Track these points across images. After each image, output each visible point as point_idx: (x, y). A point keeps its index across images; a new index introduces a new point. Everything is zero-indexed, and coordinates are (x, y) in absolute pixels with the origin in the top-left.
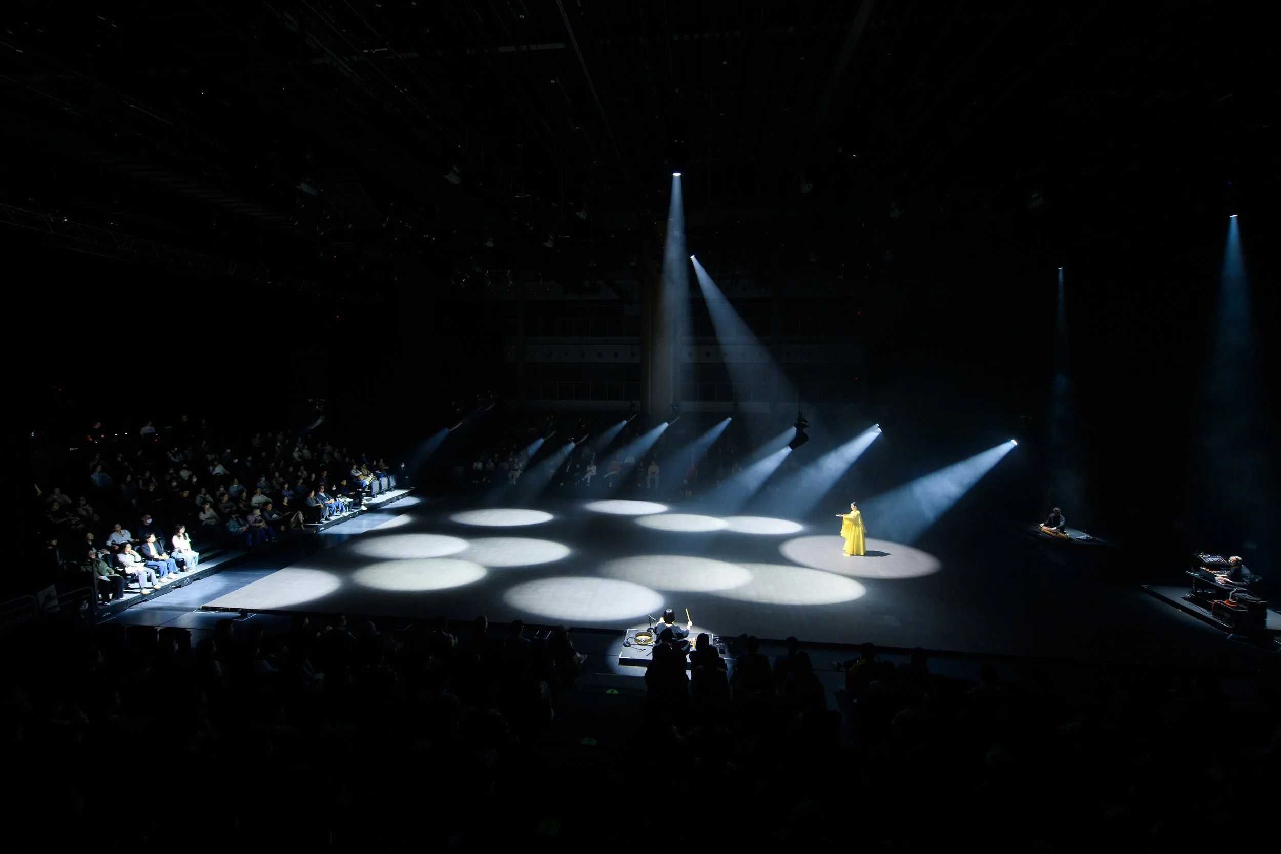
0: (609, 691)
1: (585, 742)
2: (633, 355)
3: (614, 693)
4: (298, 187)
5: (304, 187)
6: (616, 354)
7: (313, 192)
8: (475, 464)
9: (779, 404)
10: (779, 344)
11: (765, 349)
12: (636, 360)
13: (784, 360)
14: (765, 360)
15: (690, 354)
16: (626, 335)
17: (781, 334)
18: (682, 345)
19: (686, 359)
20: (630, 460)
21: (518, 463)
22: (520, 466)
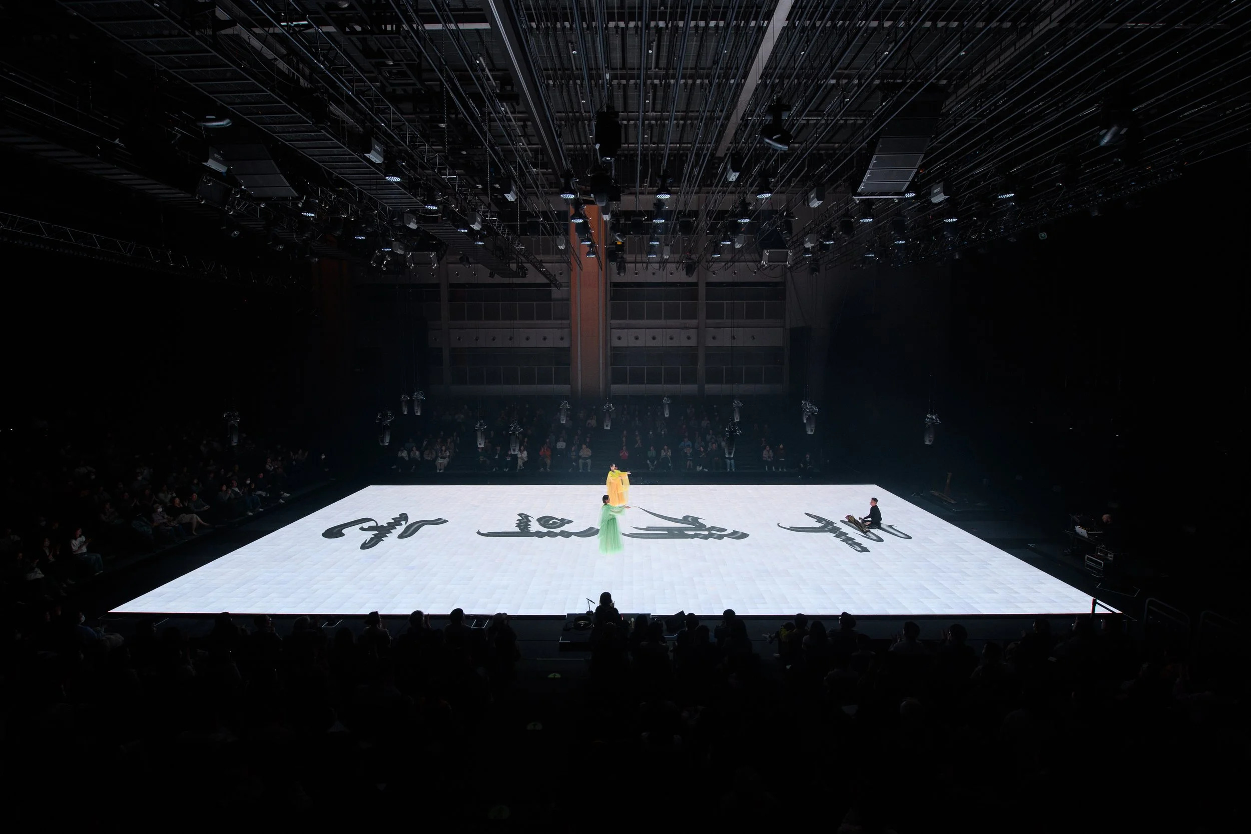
0: (551, 676)
1: (530, 727)
2: (562, 339)
3: (556, 677)
4: (205, 163)
5: (212, 164)
6: (545, 339)
7: (222, 169)
8: (400, 453)
9: (707, 386)
10: (706, 327)
11: (693, 333)
12: (565, 344)
13: (711, 343)
14: (692, 343)
15: (619, 338)
16: (555, 319)
17: (707, 318)
18: (611, 328)
19: (616, 343)
20: (561, 445)
21: (445, 451)
22: (448, 454)
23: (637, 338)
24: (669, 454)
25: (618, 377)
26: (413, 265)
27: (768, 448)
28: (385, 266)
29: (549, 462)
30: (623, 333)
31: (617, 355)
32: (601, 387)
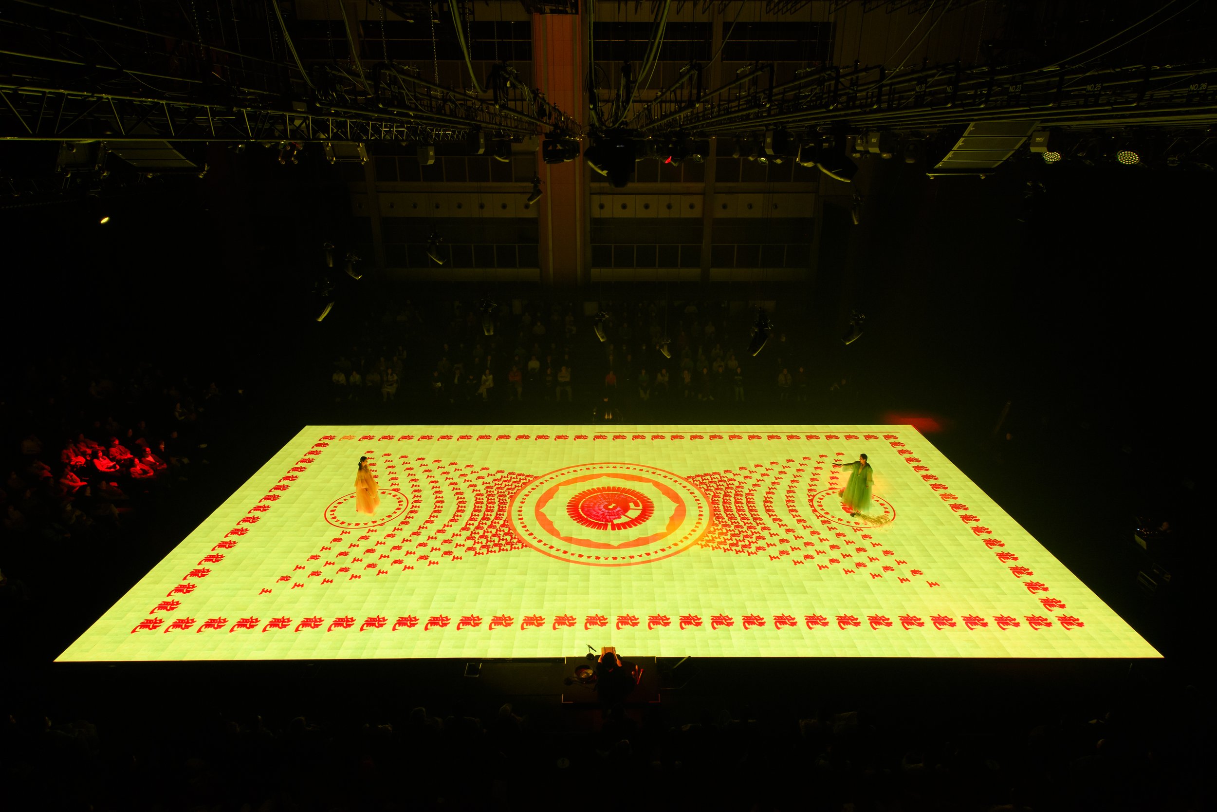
2: (527, 207)
6: (504, 207)
9: (714, 272)
10: (715, 193)
11: (698, 200)
12: (530, 214)
13: (720, 214)
14: (696, 213)
15: (602, 207)
16: (516, 181)
17: (718, 179)
18: (591, 194)
19: (596, 213)
20: (534, 364)
21: (392, 374)
22: (396, 378)
23: (624, 207)
24: (667, 379)
25: (600, 258)
26: (334, 159)
27: (785, 371)
28: (296, 157)
29: (520, 390)
30: (606, 199)
31: (598, 227)
32: (579, 269)
